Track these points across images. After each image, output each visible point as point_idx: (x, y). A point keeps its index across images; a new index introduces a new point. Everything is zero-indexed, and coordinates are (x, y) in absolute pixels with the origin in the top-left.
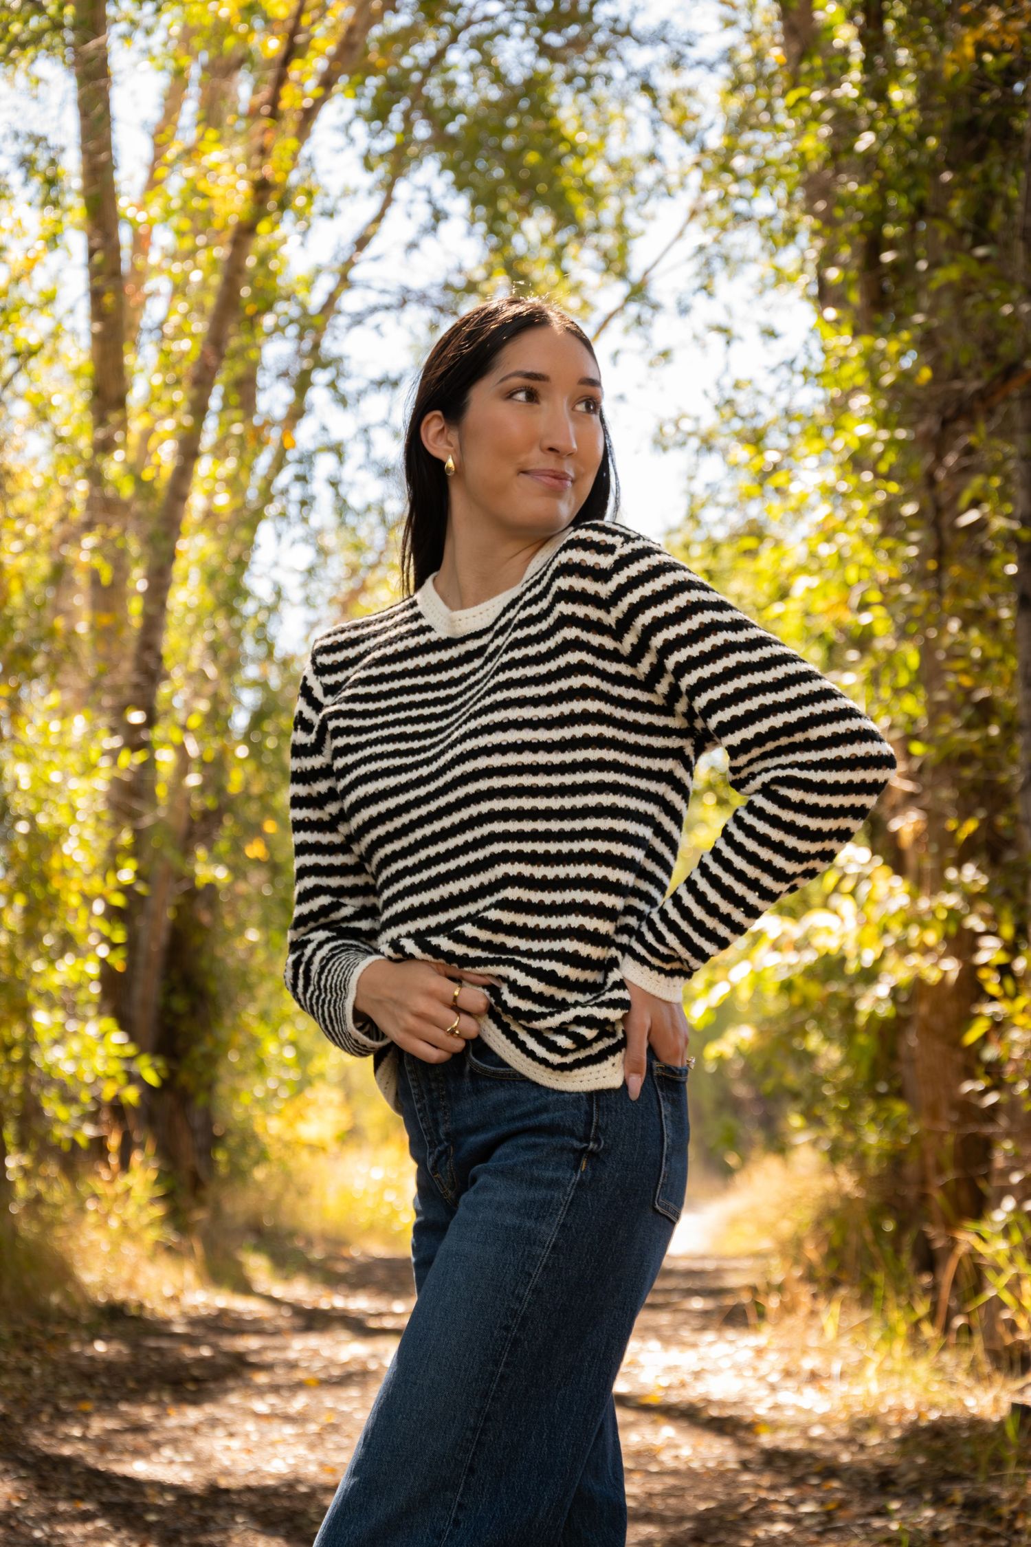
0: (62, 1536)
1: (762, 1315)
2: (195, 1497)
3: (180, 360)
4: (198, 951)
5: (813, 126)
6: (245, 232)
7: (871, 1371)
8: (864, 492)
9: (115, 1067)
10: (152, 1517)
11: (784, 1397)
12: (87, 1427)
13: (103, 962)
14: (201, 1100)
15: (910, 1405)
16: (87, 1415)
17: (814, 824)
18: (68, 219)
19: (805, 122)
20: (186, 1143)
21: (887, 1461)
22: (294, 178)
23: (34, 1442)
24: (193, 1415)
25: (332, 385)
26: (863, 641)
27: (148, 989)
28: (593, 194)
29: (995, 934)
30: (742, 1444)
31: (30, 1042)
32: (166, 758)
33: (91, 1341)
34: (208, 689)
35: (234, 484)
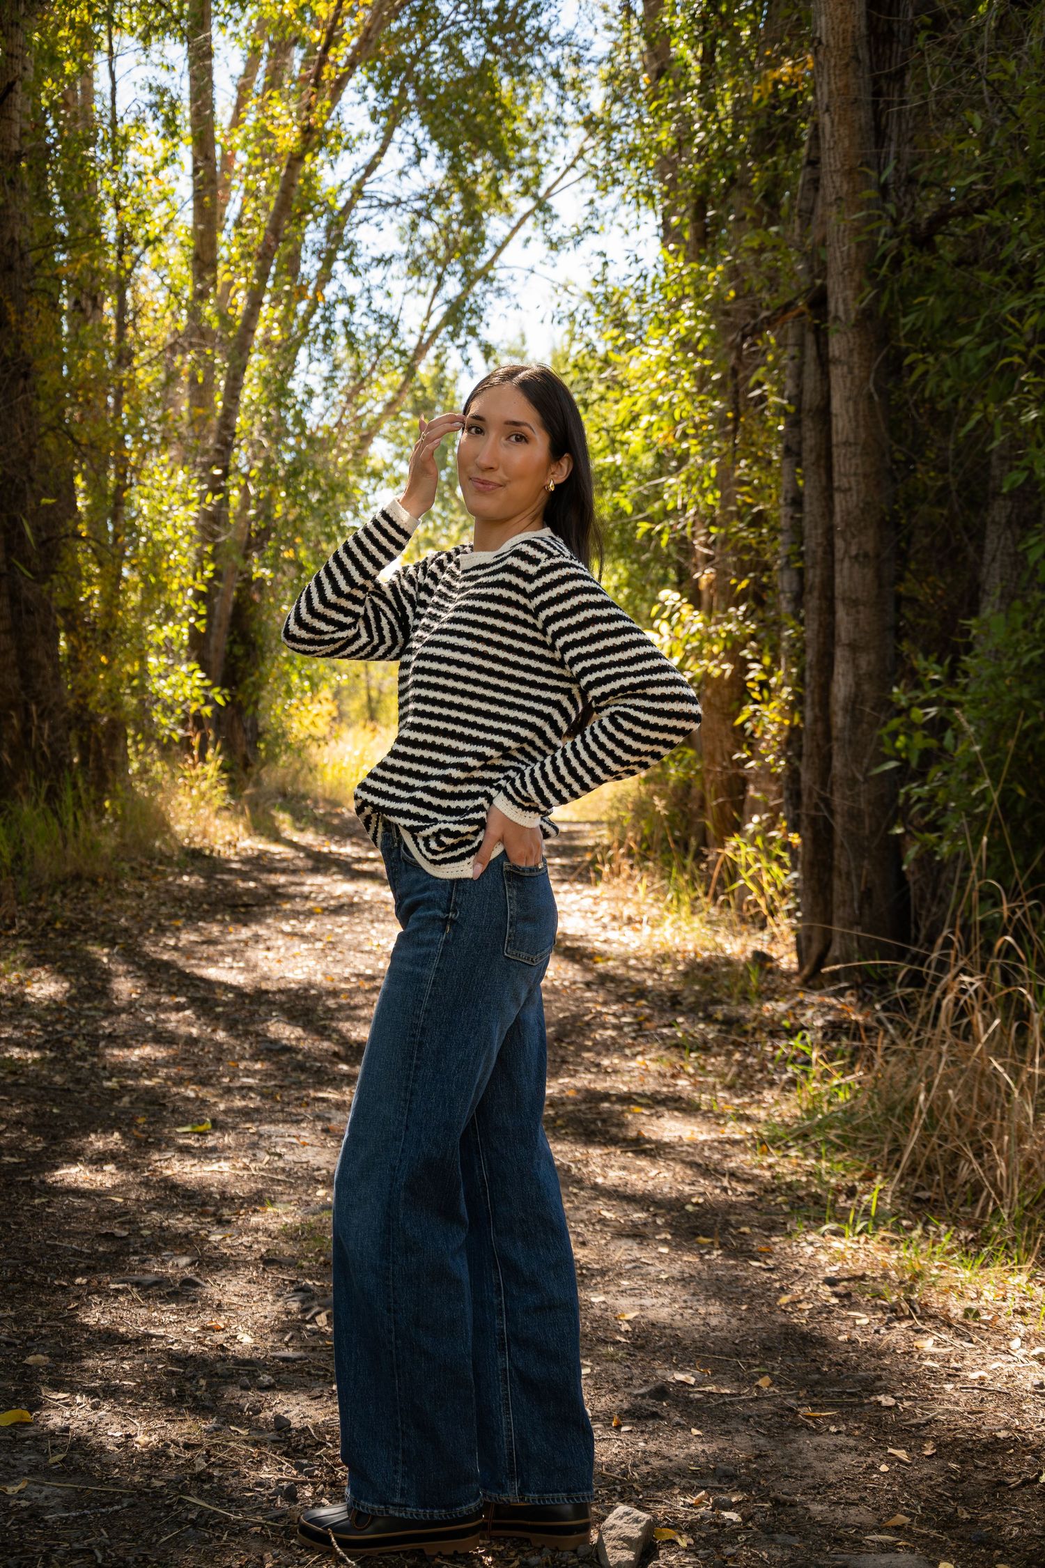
0: (164, 1021)
1: (599, 874)
2: (247, 995)
3: (253, 240)
4: (252, 618)
5: (666, 124)
6: (296, 160)
7: (667, 923)
8: (688, 363)
9: (197, 693)
10: (220, 1009)
11: (612, 935)
12: (178, 939)
13: (192, 626)
14: (250, 711)
15: (690, 947)
16: (178, 929)
17: (636, 745)
18: (182, 146)
19: (662, 119)
20: (240, 737)
21: (675, 988)
22: (328, 125)
23: (146, 949)
24: (245, 933)
25: (348, 261)
26: (683, 459)
27: (219, 641)
28: (520, 143)
29: (758, 661)
30: (587, 969)
31: (144, 673)
32: (235, 495)
33: (181, 874)
34: (263, 455)
35: (284, 322)
